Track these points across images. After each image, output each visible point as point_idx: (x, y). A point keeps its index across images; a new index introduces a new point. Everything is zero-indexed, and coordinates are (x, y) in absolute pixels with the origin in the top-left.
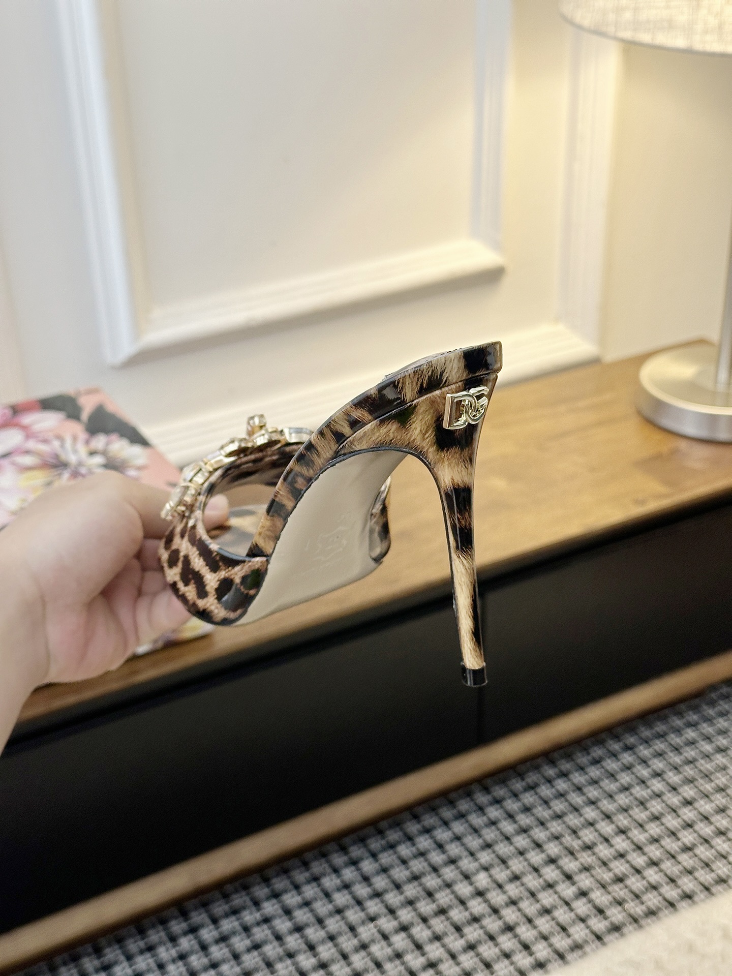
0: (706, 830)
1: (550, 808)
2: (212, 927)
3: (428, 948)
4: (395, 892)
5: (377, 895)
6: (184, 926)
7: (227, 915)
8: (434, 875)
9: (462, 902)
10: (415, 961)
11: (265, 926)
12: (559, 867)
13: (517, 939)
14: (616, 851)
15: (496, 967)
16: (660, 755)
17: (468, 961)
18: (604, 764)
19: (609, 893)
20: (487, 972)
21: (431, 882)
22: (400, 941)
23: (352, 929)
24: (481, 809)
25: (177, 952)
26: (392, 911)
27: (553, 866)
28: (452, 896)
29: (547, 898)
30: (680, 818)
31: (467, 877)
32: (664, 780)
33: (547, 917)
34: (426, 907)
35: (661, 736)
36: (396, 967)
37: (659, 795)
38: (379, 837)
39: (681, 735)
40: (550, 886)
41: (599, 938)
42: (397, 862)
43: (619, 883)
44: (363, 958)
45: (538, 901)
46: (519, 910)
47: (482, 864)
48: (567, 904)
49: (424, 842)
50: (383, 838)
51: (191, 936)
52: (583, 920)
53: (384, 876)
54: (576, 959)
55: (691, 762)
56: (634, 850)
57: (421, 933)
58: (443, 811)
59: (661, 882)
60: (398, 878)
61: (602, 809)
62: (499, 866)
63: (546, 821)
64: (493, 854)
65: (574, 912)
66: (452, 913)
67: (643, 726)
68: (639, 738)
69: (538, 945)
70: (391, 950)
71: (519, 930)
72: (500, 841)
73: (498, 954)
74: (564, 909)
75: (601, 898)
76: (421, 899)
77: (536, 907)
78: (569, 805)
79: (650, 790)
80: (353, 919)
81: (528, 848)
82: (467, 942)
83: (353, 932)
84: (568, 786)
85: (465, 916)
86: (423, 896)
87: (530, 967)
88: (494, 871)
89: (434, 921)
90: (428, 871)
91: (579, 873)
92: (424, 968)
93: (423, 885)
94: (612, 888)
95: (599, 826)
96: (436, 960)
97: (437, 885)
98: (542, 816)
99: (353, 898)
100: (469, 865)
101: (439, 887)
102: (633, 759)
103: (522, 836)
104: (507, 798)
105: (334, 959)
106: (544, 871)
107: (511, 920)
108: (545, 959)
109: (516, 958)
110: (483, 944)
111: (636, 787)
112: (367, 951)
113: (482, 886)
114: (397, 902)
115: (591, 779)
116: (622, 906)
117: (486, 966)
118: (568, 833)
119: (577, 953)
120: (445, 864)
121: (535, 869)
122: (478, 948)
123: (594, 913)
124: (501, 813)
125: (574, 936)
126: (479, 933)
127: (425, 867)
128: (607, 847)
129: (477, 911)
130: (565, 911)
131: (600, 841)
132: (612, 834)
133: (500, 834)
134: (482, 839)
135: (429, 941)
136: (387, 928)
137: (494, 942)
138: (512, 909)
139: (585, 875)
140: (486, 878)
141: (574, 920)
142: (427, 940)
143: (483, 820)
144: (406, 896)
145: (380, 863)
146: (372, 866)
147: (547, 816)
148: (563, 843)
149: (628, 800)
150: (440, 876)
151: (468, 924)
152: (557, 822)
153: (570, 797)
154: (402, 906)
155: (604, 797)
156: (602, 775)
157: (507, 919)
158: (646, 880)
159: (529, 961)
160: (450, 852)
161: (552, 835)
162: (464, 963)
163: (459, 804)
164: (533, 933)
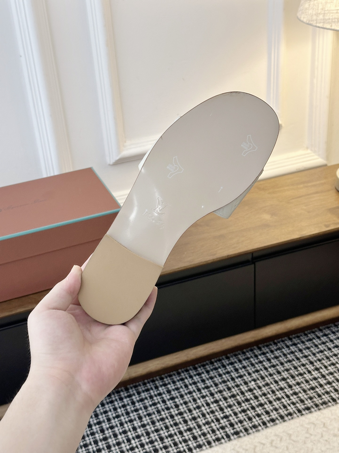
2: (137, 396)
3: (225, 410)
4: (215, 388)
5: (207, 387)
6: (126, 395)
7: (143, 392)
8: (231, 382)
9: (242, 393)
10: (219, 415)
11: (158, 397)
12: (288, 383)
13: (264, 410)
14: (314, 377)
15: (254, 420)
17: (241, 416)
19: (307, 395)
20: (249, 422)
21: (230, 384)
22: (214, 407)
23: (195, 400)
24: (256, 356)
25: (122, 404)
26: (212, 394)
27: (283, 382)
28: (238, 391)
29: (279, 394)
31: (246, 383)
33: (278, 402)
34: (227, 394)
36: (212, 417)
38: (210, 365)
40: (281, 389)
41: (299, 411)
42: (217, 376)
44: (198, 412)
45: (275, 395)
46: (267, 398)
47: (254, 378)
48: (288, 396)
49: (230, 368)
50: (213, 365)
51: (128, 399)
52: (294, 404)
53: (210, 381)
54: (289, 419)
56: (322, 378)
57: (224, 404)
58: (239, 356)
59: (331, 391)
60: (217, 382)
61: (310, 360)
62: (261, 380)
63: (284, 363)
64: (259, 375)
65: (291, 401)
66: (238, 397)
67: (334, 327)
68: (331, 331)
69: (273, 413)
70: (210, 411)
71: (266, 406)
72: (263, 370)
73: (255, 415)
74: (286, 399)
75: (303, 396)
76: (225, 391)
77: (274, 397)
78: (295, 357)
79: (333, 353)
80: (196, 397)
81: (274, 373)
82: (243, 409)
83: (195, 402)
84: (296, 349)
85: (243, 399)
86: (226, 390)
87: (268, 421)
88: (258, 382)
89: (229, 400)
90: (230, 380)
91: (295, 386)
92: (222, 418)
93: (227, 385)
94: (309, 392)
95: (307, 366)
96: (229, 416)
97: (233, 385)
98: (282, 361)
99: (197, 388)
100: (248, 378)
101: (234, 386)
102: (327, 340)
103: (273, 369)
104: (269, 352)
105: (185, 412)
106: (280, 383)
107: (263, 402)
108: (275, 418)
109: (263, 417)
110: (249, 410)
111: (327, 351)
112: (200, 410)
113: (252, 387)
114: (215, 391)
115: (307, 347)
116: (312, 400)
117: (248, 420)
118: (293, 368)
119: (289, 417)
120: (237, 378)
121: (276, 382)
122: (247, 412)
123: (299, 402)
124: (264, 359)
125: (289, 410)
126: (248, 406)
127: (229, 378)
128: (310, 375)
129: (248, 397)
130: (287, 400)
131: (307, 373)
132: (313, 370)
133: (263, 367)
134: (255, 369)
135: (226, 408)
136: (209, 401)
137: (254, 410)
138: (263, 397)
139: (297, 387)
140: (254, 384)
141: (290, 404)
142: (225, 407)
143: (256, 361)
144: (219, 389)
145: (210, 375)
146: (206, 376)
147: (285, 361)
148: (290, 372)
149: (322, 356)
150: (235, 382)
151: (244, 402)
152: (289, 364)
153: (296, 354)
154: (216, 393)
155: (311, 355)
156: (312, 346)
157: (261, 401)
158: (325, 390)
159: (268, 419)
160: (241, 373)
161: (286, 369)
162: (240, 417)
163: (247, 354)
164: (271, 408)
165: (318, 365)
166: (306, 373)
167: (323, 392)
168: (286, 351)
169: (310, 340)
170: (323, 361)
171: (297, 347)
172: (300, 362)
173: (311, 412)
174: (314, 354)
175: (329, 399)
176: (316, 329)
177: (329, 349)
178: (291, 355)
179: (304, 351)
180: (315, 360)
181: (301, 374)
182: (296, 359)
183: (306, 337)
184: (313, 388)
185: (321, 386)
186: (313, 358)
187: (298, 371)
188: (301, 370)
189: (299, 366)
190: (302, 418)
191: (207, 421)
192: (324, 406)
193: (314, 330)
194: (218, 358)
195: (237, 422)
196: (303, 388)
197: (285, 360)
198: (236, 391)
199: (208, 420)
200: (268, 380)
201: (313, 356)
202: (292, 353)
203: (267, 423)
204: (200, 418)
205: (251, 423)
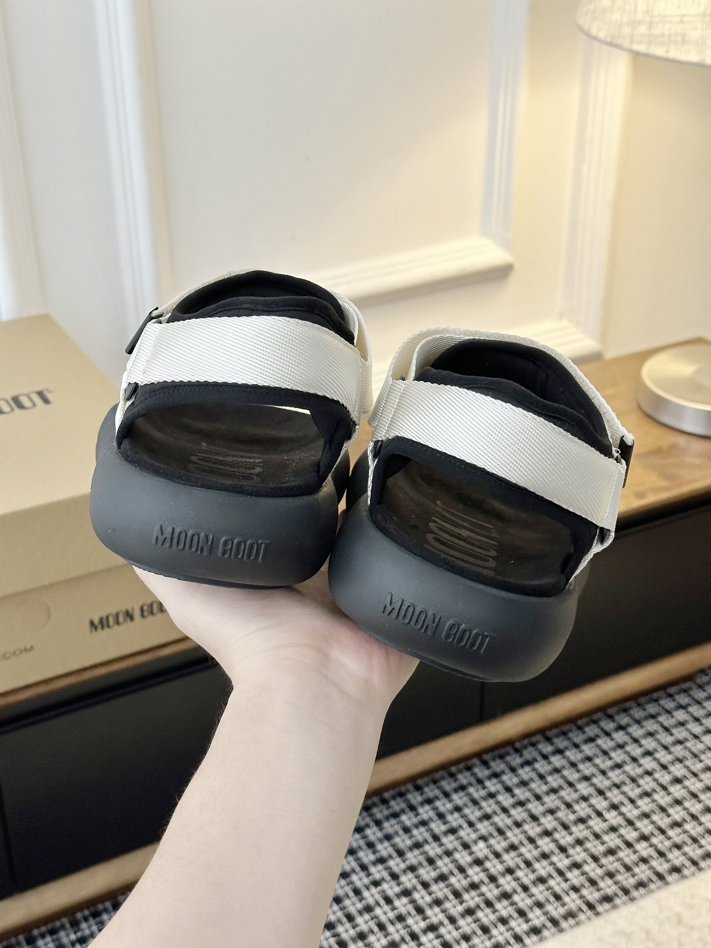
0: (695, 808)
1: (546, 783)
3: (429, 912)
4: (398, 860)
5: (381, 861)
8: (435, 845)
9: (462, 870)
10: (417, 924)
12: (555, 841)
13: (514, 907)
14: (610, 825)
15: (494, 932)
16: (651, 734)
17: (466, 925)
18: (599, 742)
19: (601, 867)
20: (484, 937)
21: (432, 849)
22: (402, 905)
23: (357, 892)
24: (480, 782)
26: (395, 876)
27: (547, 840)
28: (451, 866)
29: (542, 867)
30: (670, 795)
31: (466, 846)
32: (655, 759)
33: (541, 887)
34: (427, 873)
35: (653, 717)
36: (400, 929)
37: (649, 773)
38: (383, 807)
39: (673, 717)
40: (545, 856)
41: (591, 906)
42: (401, 832)
43: (611, 856)
44: (369, 921)
45: (534, 871)
46: (517, 879)
47: (482, 834)
48: (561, 873)
49: (425, 812)
50: (388, 807)
52: (575, 889)
53: (386, 844)
54: (571, 926)
55: (680, 742)
56: (626, 826)
57: (423, 898)
58: (444, 783)
59: (651, 856)
60: (401, 845)
61: (596, 786)
62: (497, 837)
63: (542, 796)
64: (491, 825)
65: (569, 883)
66: (453, 880)
67: (636, 707)
68: (632, 718)
69: (534, 913)
70: (394, 914)
71: (516, 898)
72: (498, 813)
73: (496, 920)
74: (559, 879)
75: (594, 871)
76: (423, 866)
77: (532, 877)
78: (565, 781)
79: (642, 768)
80: (358, 884)
81: (524, 820)
82: (466, 907)
83: (359, 896)
84: (564, 762)
85: (465, 883)
86: (425, 863)
87: (525, 933)
88: (492, 841)
89: (434, 888)
90: (430, 839)
91: (573, 847)
92: (425, 932)
93: (425, 853)
94: (604, 861)
95: (593, 801)
96: (436, 924)
97: (438, 853)
98: (538, 791)
99: (358, 864)
100: (468, 835)
101: (440, 855)
102: (626, 738)
103: (520, 809)
104: (506, 772)
105: (339, 921)
106: (540, 842)
107: (508, 888)
108: (541, 925)
109: (513, 924)
110: (482, 910)
111: (629, 765)
112: (372, 914)
113: (480, 855)
114: (400, 868)
115: (586, 756)
116: (614, 879)
117: (483, 932)
118: (563, 807)
119: (571, 921)
120: (446, 833)
121: (531, 840)
122: (476, 913)
123: (587, 884)
124: (499, 787)
125: (569, 904)
126: (478, 900)
127: (427, 836)
128: (601, 821)
129: (476, 879)
130: (560, 881)
131: (593, 815)
132: (605, 809)
133: (499, 806)
134: (481, 811)
135: (430, 906)
136: (390, 893)
137: (491, 909)
138: (509, 877)
139: (578, 849)
140: (484, 848)
141: (568, 891)
142: (428, 905)
143: (483, 793)
144: (408, 863)
145: (384, 831)
146: (377, 834)
147: (543, 791)
148: (558, 817)
149: (621, 777)
150: (441, 845)
151: (467, 891)
152: (553, 797)
153: (565, 773)
154: (404, 872)
155: (598, 773)
156: (597, 753)
157: (504, 887)
158: (637, 854)
159: (525, 927)
160: (451, 822)
161: (548, 809)
162: (464, 928)
163: (460, 776)
164: (529, 901)
165: (615, 796)
166: (593, 817)
167: (635, 859)
168: (542, 766)
169: (591, 740)
170: (625, 789)
171: (565, 757)
172: (576, 791)
173: (615, 907)
174: (603, 773)
175: (649, 876)
176: (599, 715)
177: (634, 760)
178: (554, 777)
179: (581, 767)
180: (606, 785)
181: (582, 820)
182: (567, 785)
183: (581, 733)
184: (611, 852)
185: (629, 845)
186: (602, 782)
187: (574, 812)
188: (582, 809)
189: (575, 801)
190: (598, 922)
191: (390, 940)
192: (642, 891)
193: (595, 717)
194: (397, 790)
195: (458, 939)
196: (592, 854)
197: (545, 788)
198: (446, 865)
199: (392, 940)
200: (514, 836)
201: (601, 777)
202: (557, 770)
203: (523, 938)
204: (375, 935)
205: (490, 939)
